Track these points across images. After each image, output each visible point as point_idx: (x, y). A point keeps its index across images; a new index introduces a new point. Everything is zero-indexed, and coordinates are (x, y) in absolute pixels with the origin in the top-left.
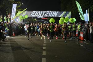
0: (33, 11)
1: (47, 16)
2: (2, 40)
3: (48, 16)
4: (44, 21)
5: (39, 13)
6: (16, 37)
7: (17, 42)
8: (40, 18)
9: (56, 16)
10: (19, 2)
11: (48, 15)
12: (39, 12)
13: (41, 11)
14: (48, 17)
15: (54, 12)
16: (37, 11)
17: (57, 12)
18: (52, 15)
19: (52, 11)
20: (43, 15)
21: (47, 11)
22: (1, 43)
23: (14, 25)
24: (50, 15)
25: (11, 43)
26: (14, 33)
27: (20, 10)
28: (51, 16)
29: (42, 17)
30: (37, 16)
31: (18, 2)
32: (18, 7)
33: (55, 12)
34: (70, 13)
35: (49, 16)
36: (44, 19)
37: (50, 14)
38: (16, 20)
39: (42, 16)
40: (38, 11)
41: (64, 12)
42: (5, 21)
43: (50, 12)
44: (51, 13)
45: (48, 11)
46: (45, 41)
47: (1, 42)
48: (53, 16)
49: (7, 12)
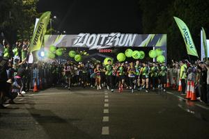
2: (8, 101)
4: (104, 56)
5: (93, 38)
8: (96, 51)
9: (131, 45)
11: (114, 42)
12: (94, 35)
13: (97, 34)
14: (113, 48)
15: (127, 35)
16: (88, 35)
17: (135, 35)
18: (122, 43)
19: (121, 33)
20: (102, 43)
24: (118, 43)
26: (35, 84)
28: (120, 45)
29: (100, 47)
30: (88, 45)
34: (165, 37)
35: (115, 45)
36: (105, 51)
38: (40, 55)
40: (91, 34)
41: (151, 36)
43: (119, 35)
44: (120, 38)
45: (113, 34)
46: (107, 103)
47: (6, 106)
49: (18, 36)
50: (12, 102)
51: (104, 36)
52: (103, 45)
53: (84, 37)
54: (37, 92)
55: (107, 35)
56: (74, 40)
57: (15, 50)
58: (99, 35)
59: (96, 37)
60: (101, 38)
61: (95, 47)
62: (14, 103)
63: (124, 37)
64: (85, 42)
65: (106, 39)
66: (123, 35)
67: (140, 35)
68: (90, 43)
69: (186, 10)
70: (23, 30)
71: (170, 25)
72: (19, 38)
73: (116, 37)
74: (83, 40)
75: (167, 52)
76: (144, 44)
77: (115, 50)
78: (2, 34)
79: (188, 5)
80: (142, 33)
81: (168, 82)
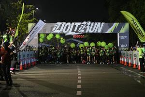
0: (56, 23)
1: (83, 31)
3: (85, 31)
4: (77, 41)
5: (68, 26)
6: (26, 72)
8: (71, 36)
9: (99, 31)
10: (31, 6)
11: (85, 29)
12: (69, 24)
14: (84, 34)
15: (96, 24)
16: (64, 23)
17: (103, 24)
18: (92, 30)
19: (92, 22)
20: (75, 30)
21: (82, 22)
24: (89, 30)
26: (21, 64)
27: (31, 21)
28: (91, 32)
30: (64, 32)
31: (28, 6)
32: (29, 14)
33: (99, 24)
34: (127, 25)
35: (87, 32)
36: (79, 37)
37: (88, 27)
41: (116, 24)
43: (89, 23)
44: (90, 26)
45: (84, 23)
46: (79, 79)
48: (95, 32)
49: (7, 24)
51: (77, 24)
52: (76, 32)
53: (61, 25)
54: (22, 70)
55: (79, 24)
56: (53, 27)
57: (5, 36)
58: (73, 24)
59: (70, 25)
60: (75, 26)
61: (70, 33)
63: (94, 25)
65: (79, 26)
66: (92, 24)
67: (107, 24)
68: (66, 30)
70: (11, 20)
72: (7, 26)
73: (87, 25)
74: (60, 28)
75: (130, 37)
76: (110, 30)
77: (86, 36)
80: (108, 22)
81: (130, 62)
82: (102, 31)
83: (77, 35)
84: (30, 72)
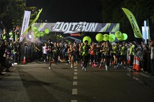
0: (56, 22)
1: (79, 30)
2: (5, 70)
3: (81, 30)
4: (74, 39)
6: (29, 65)
7: (30, 73)
8: (68, 35)
9: (94, 31)
10: (34, 7)
11: (81, 28)
12: (67, 24)
13: (69, 22)
14: (80, 33)
15: (91, 24)
16: (63, 23)
17: (97, 24)
18: (87, 29)
19: (87, 22)
20: (73, 29)
21: (79, 22)
22: (4, 75)
23: (25, 45)
24: (85, 29)
25: (20, 75)
26: (25, 58)
28: (86, 31)
29: (71, 32)
30: (63, 30)
31: (31, 8)
33: (94, 24)
34: (118, 26)
37: (84, 26)
38: (28, 37)
39: (70, 30)
41: (108, 25)
42: (11, 39)
43: (85, 23)
44: (86, 25)
45: (81, 23)
46: (76, 72)
48: (90, 31)
49: (13, 23)
50: (7, 71)
51: (74, 24)
52: (73, 31)
54: (25, 63)
55: (76, 24)
56: (53, 26)
57: (10, 34)
58: (71, 24)
59: (68, 25)
60: (72, 26)
61: (68, 32)
62: (9, 72)
63: (89, 25)
64: (60, 28)
65: (76, 26)
66: (88, 24)
67: (100, 24)
68: (64, 29)
69: (134, 6)
70: (16, 19)
71: (122, 16)
72: (13, 25)
76: (103, 30)
77: (82, 35)
78: (2, 22)
79: (135, 2)
80: (102, 22)
82: (96, 30)
83: (74, 33)
84: (32, 65)
